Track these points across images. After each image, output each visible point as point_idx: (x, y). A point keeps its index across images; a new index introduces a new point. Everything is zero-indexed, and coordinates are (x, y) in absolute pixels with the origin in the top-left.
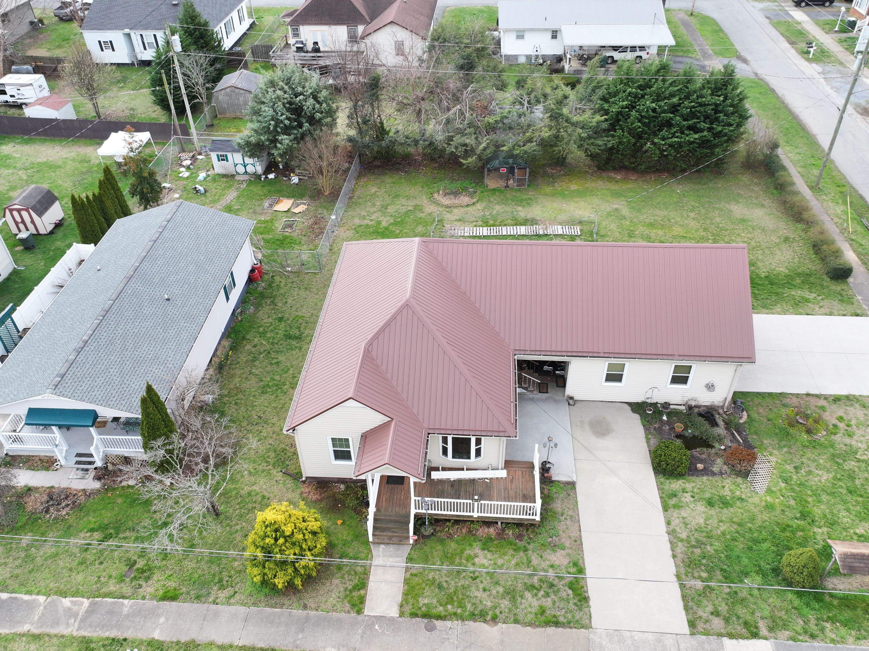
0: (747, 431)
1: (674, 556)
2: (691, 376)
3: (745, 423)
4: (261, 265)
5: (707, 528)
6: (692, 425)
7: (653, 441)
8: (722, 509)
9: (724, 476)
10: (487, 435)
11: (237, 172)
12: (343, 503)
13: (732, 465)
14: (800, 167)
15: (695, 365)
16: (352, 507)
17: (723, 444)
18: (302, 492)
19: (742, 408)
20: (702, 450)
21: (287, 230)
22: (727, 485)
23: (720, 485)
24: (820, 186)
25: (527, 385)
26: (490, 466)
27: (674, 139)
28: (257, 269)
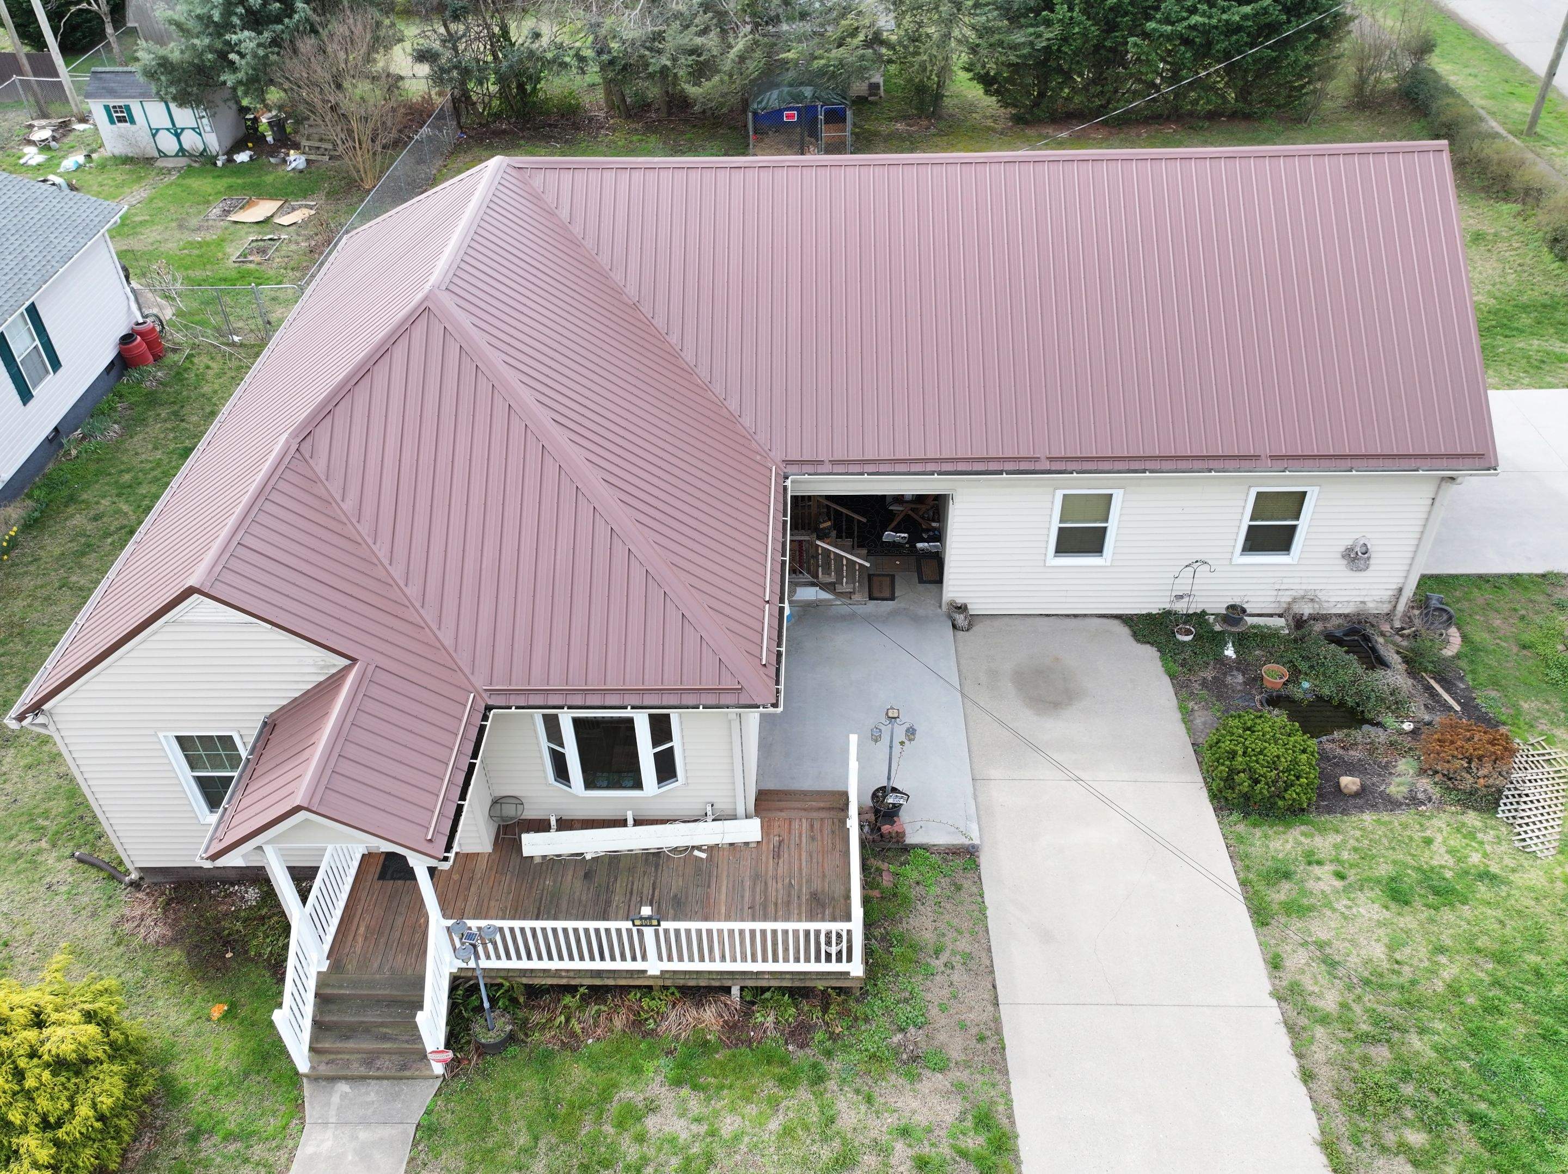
0: (1468, 678)
1: (1307, 1076)
2: (1303, 525)
3: (1458, 656)
4: (158, 328)
5: (1399, 973)
6: (1312, 667)
7: (1201, 717)
8: (1436, 909)
9: (1424, 808)
10: (684, 703)
11: (159, 151)
12: (242, 947)
13: (1444, 775)
14: (1482, 98)
15: (1317, 489)
16: (269, 959)
17: (1407, 717)
18: (123, 916)
19: (1445, 617)
20: (1347, 735)
21: (251, 258)
22: (1438, 835)
23: (1417, 836)
24: (1538, 130)
25: (830, 574)
26: (709, 808)
27: (1196, 19)
28: (140, 334)
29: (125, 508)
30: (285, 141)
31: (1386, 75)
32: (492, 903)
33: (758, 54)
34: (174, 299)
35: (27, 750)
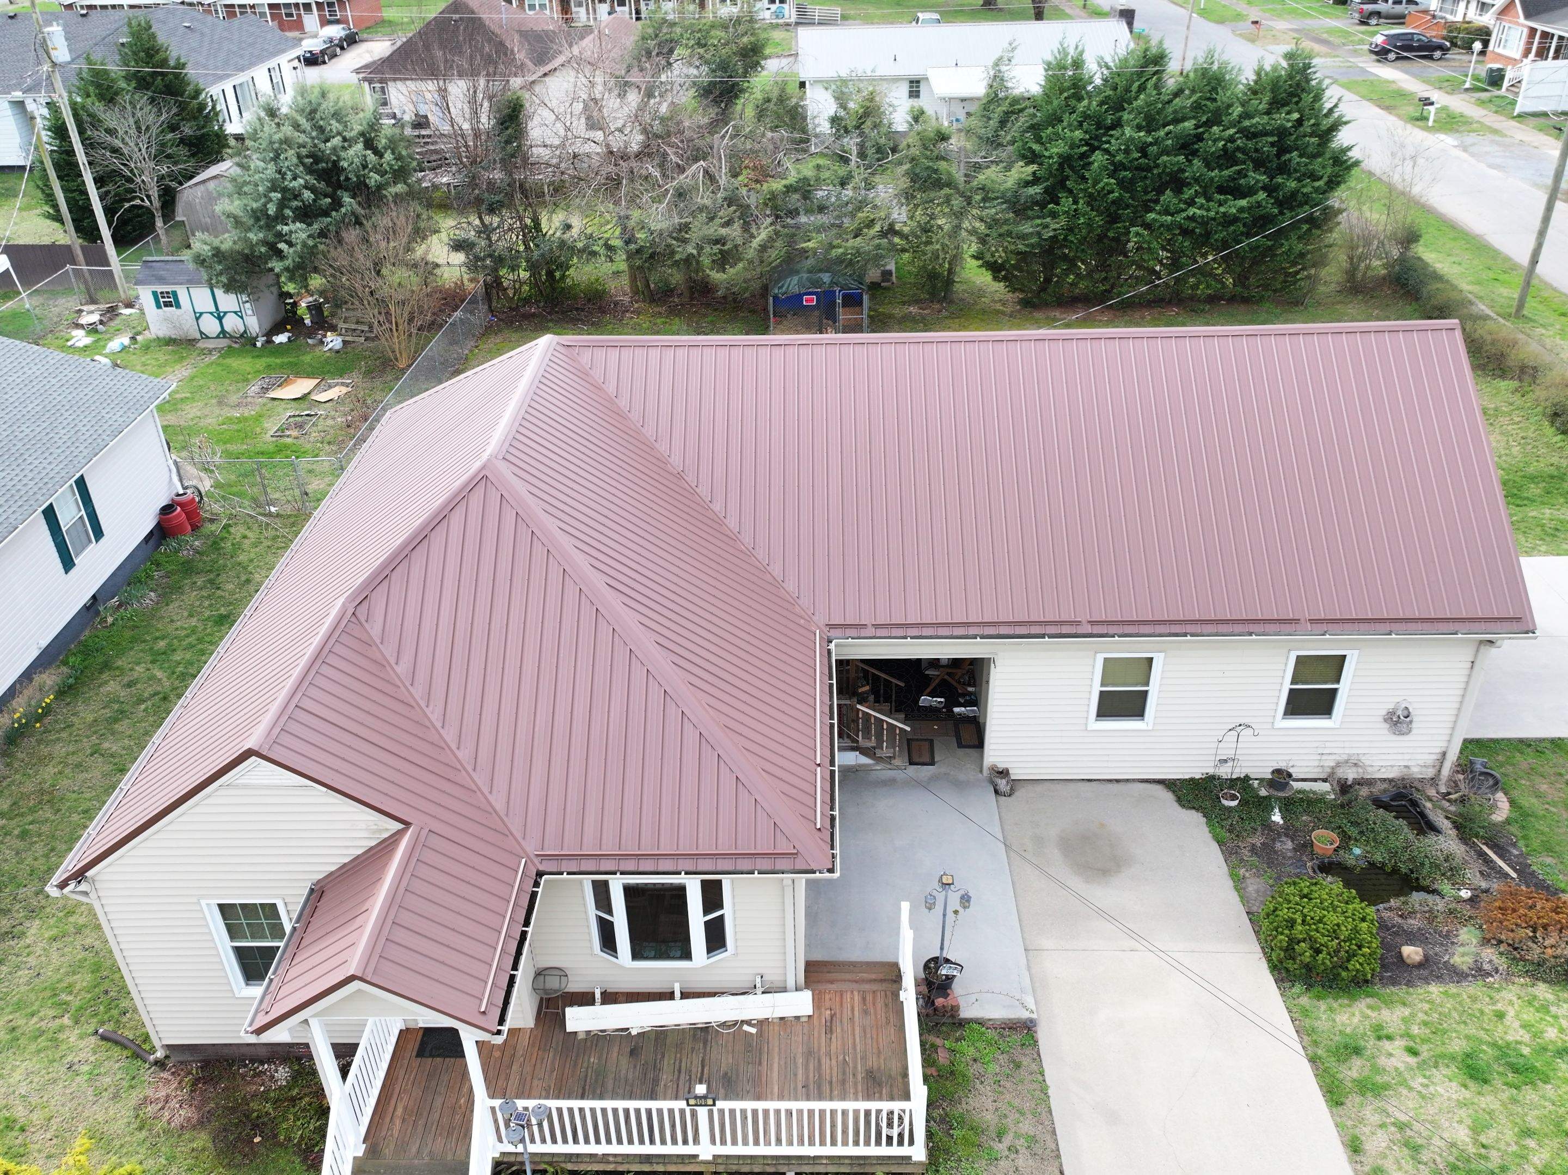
0: (1521, 844)
2: (1344, 688)
3: (1508, 822)
4: (197, 499)
5: (1486, 1158)
6: (1362, 833)
7: (1254, 885)
8: (1517, 1088)
9: (1491, 979)
10: (739, 868)
11: (201, 333)
12: (272, 1131)
13: (1509, 945)
14: (1468, 284)
15: (1356, 652)
16: (299, 1144)
17: (1464, 884)
18: (146, 1098)
19: (1491, 782)
20: (1405, 903)
21: (288, 433)
22: (1510, 1008)
23: (1488, 1009)
24: (1525, 312)
25: (870, 739)
26: (758, 980)
27: (1192, 211)
28: (180, 504)
29: (159, 674)
30: (322, 323)
31: (1376, 263)
32: (535, 1082)
33: (779, 244)
34: (212, 471)
35: (52, 921)
